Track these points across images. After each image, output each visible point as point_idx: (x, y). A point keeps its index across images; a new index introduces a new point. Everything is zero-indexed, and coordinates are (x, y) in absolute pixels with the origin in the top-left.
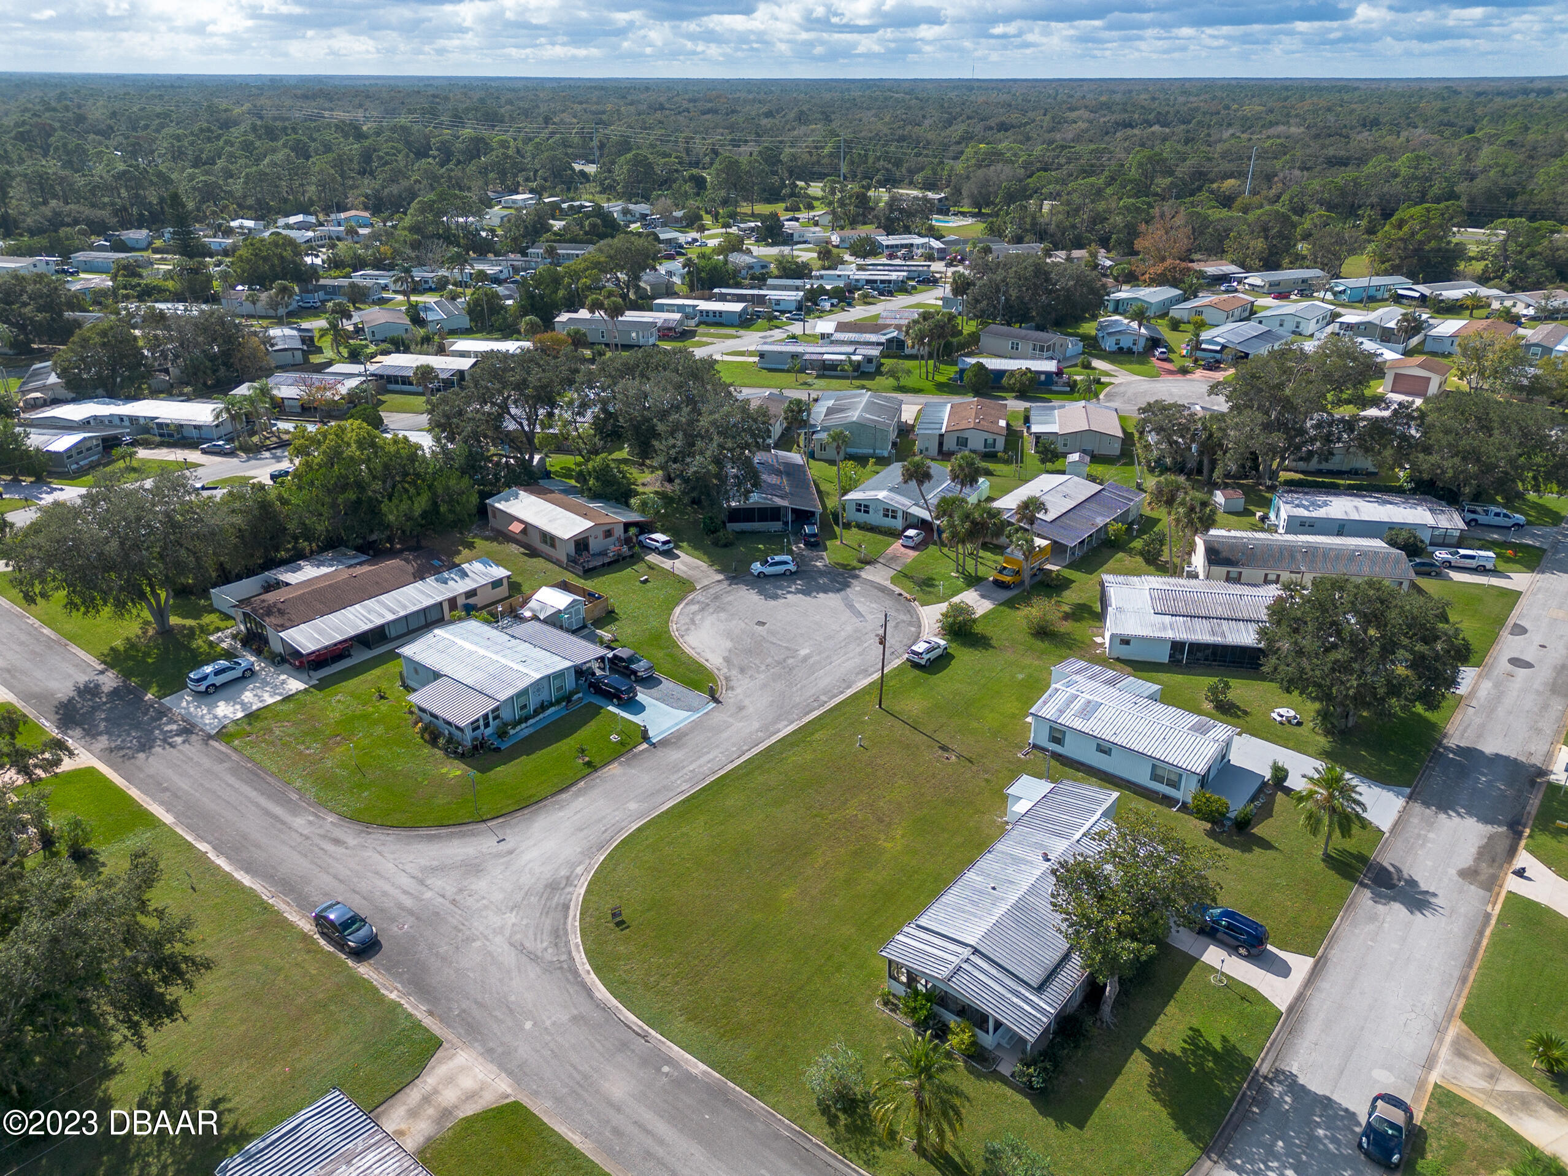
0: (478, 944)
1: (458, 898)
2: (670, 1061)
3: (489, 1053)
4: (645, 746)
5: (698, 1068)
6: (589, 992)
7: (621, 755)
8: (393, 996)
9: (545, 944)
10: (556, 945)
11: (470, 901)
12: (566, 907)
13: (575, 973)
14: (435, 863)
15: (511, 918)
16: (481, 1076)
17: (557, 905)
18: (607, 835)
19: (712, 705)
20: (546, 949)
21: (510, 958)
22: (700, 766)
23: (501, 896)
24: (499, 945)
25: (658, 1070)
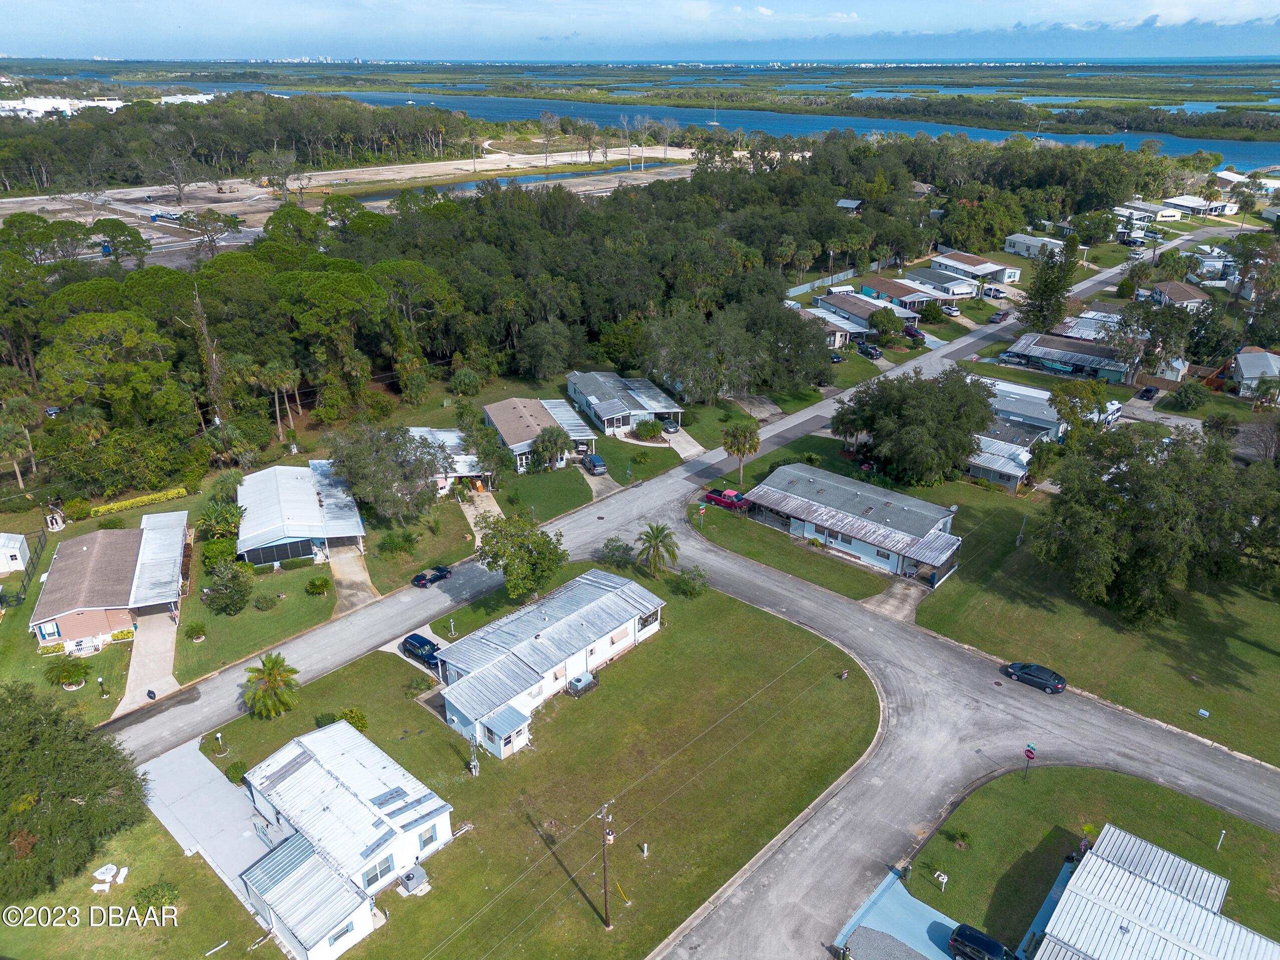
0: (935, 672)
1: (975, 704)
2: (783, 613)
3: (886, 619)
4: (900, 866)
5: (766, 609)
6: (844, 644)
7: (919, 851)
8: (966, 646)
9: (888, 670)
10: (880, 669)
11: (965, 701)
12: (887, 692)
13: (858, 654)
14: (1018, 732)
15: (924, 687)
16: (883, 610)
17: (895, 695)
18: (886, 751)
19: (839, 942)
20: (886, 667)
21: (906, 663)
22: (825, 829)
23: (943, 703)
24: (921, 672)
25: (787, 609)
